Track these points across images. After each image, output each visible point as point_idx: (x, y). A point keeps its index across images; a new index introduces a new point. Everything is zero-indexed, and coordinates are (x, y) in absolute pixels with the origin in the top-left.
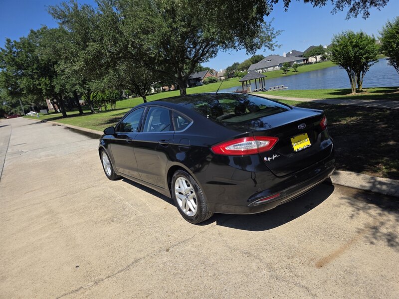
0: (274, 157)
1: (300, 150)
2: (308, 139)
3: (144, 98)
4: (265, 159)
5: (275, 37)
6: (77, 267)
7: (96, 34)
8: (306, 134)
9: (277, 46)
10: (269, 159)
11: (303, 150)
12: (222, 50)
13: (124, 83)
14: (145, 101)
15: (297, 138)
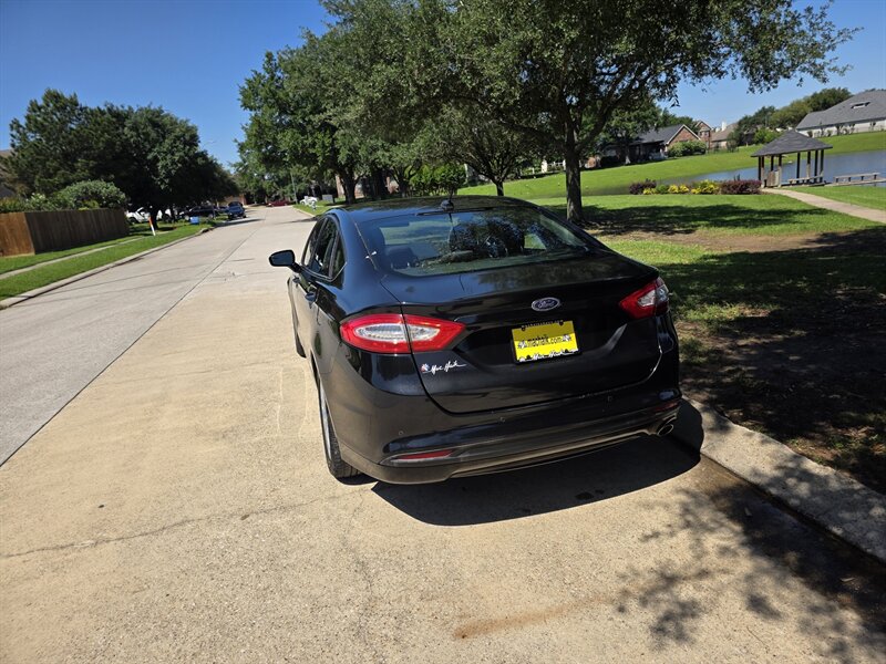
0: (448, 366)
1: (535, 358)
2: (573, 336)
3: (499, 184)
4: (425, 367)
5: (832, 47)
6: (102, 506)
7: (391, 46)
8: (569, 324)
9: (835, 69)
10: (434, 369)
11: (547, 360)
12: (689, 79)
13: (459, 150)
14: (500, 192)
15: (532, 330)
